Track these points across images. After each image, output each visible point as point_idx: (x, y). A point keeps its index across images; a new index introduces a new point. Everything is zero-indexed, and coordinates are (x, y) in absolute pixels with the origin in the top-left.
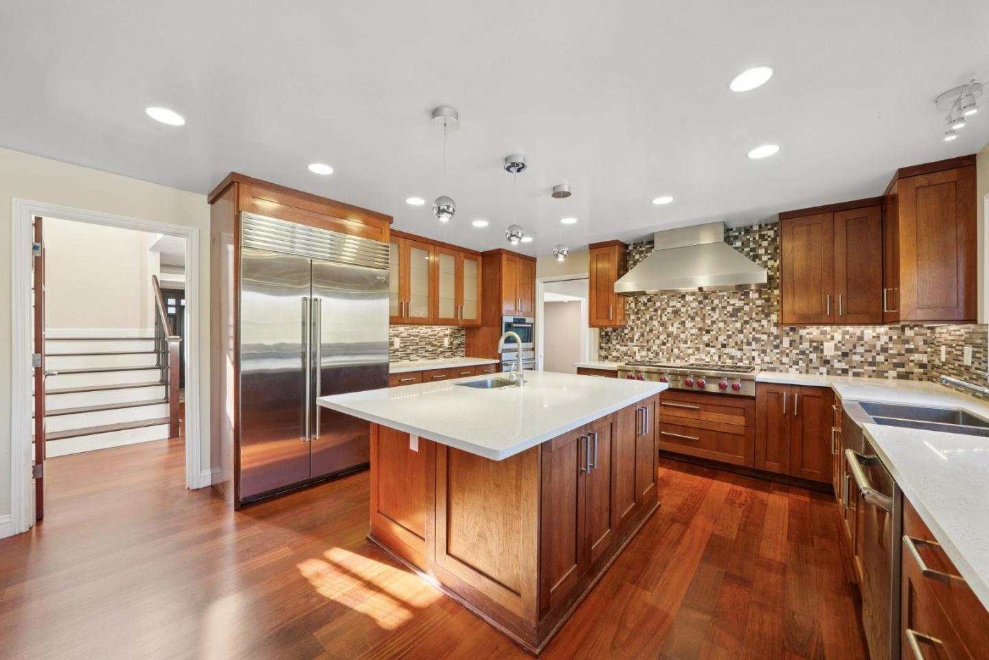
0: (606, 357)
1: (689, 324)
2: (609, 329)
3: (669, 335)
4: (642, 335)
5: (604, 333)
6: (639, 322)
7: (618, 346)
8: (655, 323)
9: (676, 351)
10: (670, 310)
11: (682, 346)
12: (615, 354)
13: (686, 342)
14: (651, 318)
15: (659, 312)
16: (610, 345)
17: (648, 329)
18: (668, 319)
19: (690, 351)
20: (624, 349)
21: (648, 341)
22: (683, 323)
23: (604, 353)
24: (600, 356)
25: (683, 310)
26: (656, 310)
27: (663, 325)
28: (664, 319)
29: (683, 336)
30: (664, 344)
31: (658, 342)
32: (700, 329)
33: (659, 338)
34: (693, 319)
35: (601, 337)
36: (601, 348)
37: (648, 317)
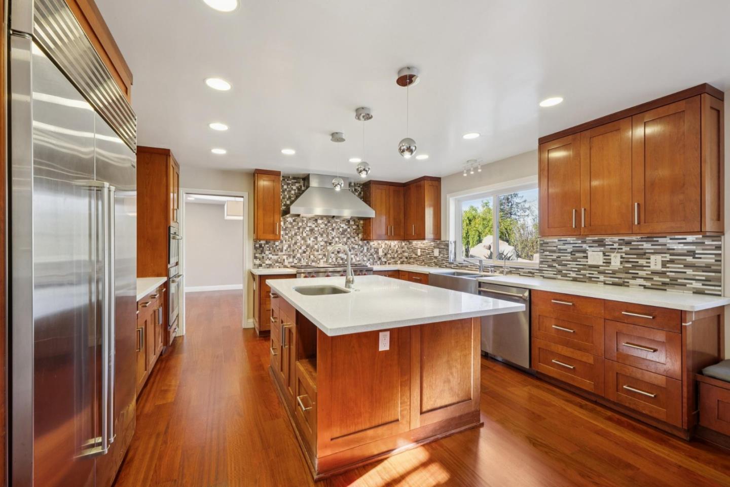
0: (260, 265)
1: (320, 239)
2: (263, 242)
3: (308, 246)
4: (289, 246)
5: (258, 246)
6: (287, 237)
7: (270, 256)
8: (299, 237)
9: (312, 256)
10: (308, 229)
11: (316, 253)
12: (268, 262)
13: (318, 251)
14: (296, 234)
15: (301, 230)
16: (263, 255)
17: (293, 242)
18: (307, 235)
19: (320, 257)
20: (275, 257)
21: (293, 251)
22: (316, 238)
23: (258, 262)
24: (255, 265)
25: (316, 229)
26: (299, 228)
27: (303, 239)
28: (305, 235)
29: (316, 247)
30: (304, 252)
31: (300, 251)
32: (326, 242)
33: (301, 248)
34: (322, 235)
35: (256, 248)
36: (256, 258)
37: (293, 233)
